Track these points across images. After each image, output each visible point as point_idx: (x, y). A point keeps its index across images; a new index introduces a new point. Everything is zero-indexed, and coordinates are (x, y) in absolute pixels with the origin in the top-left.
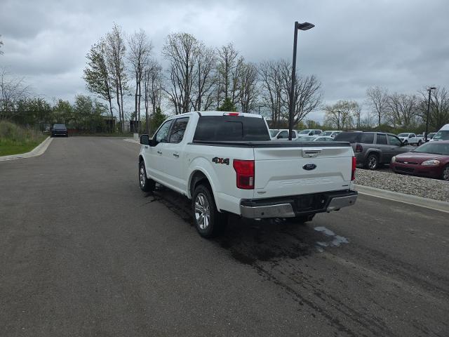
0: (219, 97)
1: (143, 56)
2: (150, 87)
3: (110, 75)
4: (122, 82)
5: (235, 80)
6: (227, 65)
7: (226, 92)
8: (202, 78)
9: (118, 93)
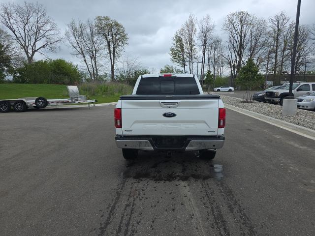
0: (269, 58)
1: (208, 33)
2: (212, 55)
3: (186, 50)
4: (193, 54)
5: (286, 42)
6: (279, 30)
7: (276, 53)
8: (253, 44)
9: (190, 62)
